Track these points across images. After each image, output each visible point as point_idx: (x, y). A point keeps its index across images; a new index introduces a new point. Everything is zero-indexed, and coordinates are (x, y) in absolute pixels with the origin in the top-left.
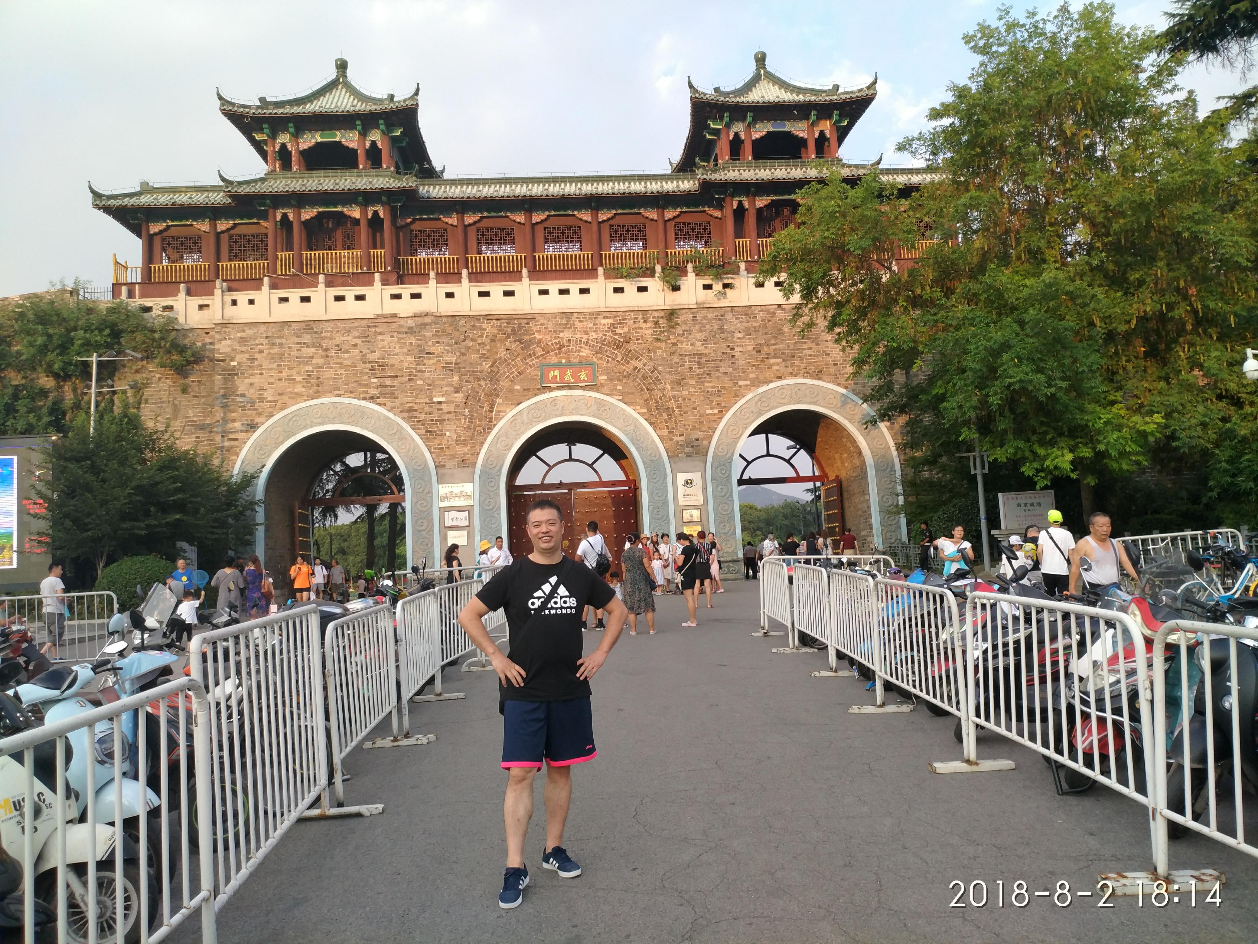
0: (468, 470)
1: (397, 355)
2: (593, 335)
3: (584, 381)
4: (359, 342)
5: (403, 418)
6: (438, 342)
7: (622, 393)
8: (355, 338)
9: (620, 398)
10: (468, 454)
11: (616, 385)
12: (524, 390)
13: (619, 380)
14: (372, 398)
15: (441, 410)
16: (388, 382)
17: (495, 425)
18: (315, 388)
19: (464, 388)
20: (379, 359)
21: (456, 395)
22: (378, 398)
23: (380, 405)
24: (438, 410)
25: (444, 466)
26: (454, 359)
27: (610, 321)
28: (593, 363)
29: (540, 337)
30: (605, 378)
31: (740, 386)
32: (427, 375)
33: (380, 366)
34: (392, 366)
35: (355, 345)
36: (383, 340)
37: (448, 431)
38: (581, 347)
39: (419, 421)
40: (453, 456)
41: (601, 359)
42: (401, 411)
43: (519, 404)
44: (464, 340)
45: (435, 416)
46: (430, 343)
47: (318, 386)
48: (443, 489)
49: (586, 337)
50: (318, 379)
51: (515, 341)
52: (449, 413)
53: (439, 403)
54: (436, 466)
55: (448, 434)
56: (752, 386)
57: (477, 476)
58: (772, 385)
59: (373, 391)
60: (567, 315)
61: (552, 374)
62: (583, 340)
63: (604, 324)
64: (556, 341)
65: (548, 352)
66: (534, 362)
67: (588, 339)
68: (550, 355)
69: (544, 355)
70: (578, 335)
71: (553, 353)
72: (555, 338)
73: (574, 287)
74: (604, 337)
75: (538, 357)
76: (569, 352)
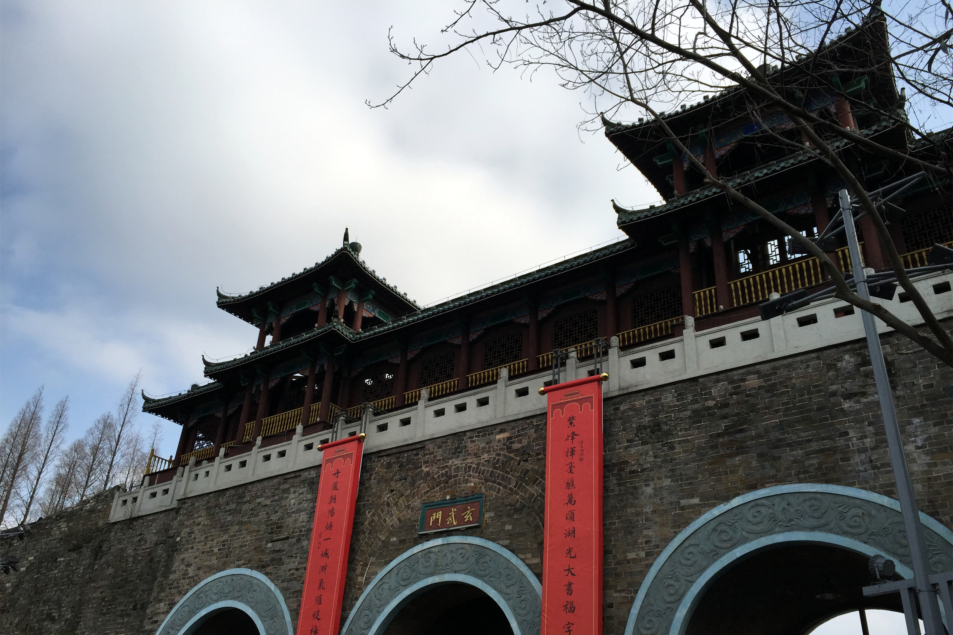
2: (486, 456)
3: (469, 522)
4: (269, 502)
5: (282, 590)
7: (510, 535)
9: (507, 542)
11: (504, 524)
12: (400, 542)
13: (509, 515)
14: (263, 567)
16: (280, 546)
18: (223, 560)
20: (278, 519)
22: (268, 566)
23: (267, 574)
27: (506, 435)
28: (481, 496)
29: (428, 469)
30: (492, 514)
31: (682, 508)
33: (278, 528)
34: (287, 526)
36: (287, 498)
38: (470, 476)
39: (293, 593)
41: (491, 488)
42: (282, 582)
47: (227, 557)
49: (476, 460)
50: (229, 549)
51: (400, 480)
56: (705, 505)
58: (736, 502)
59: (266, 558)
60: (458, 436)
61: (434, 518)
62: (473, 465)
63: (499, 441)
64: (444, 472)
65: (433, 488)
66: (416, 504)
67: (478, 464)
68: (434, 492)
69: (428, 492)
70: (469, 461)
71: (438, 488)
72: (444, 468)
73: (471, 400)
74: (497, 458)
75: (422, 496)
76: (455, 484)
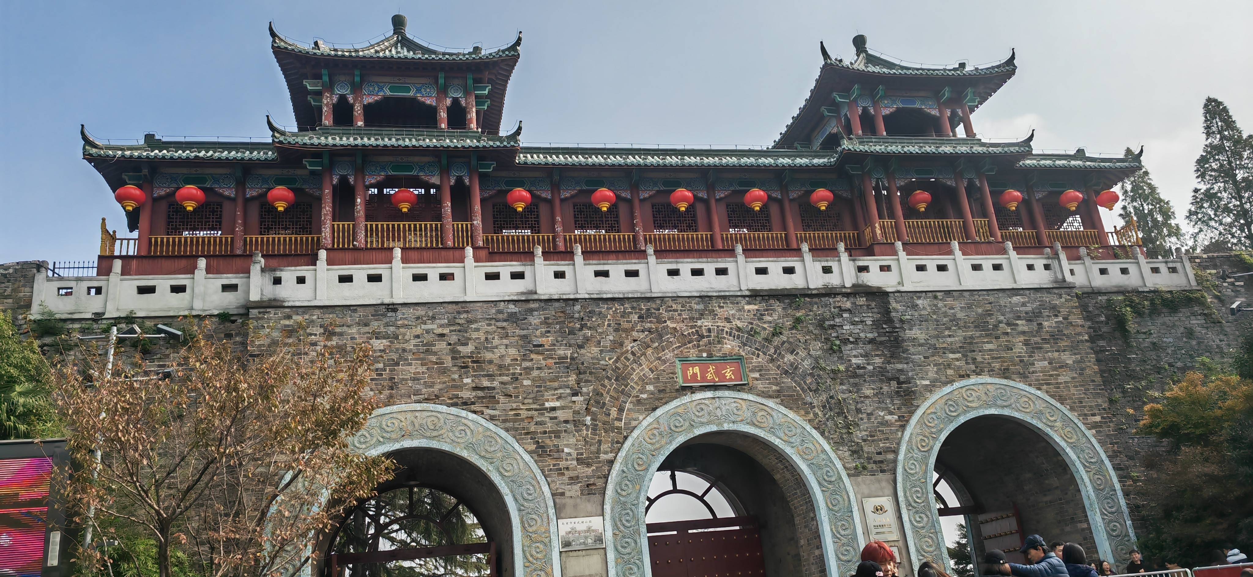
0: (598, 497)
1: (496, 347)
2: (737, 323)
3: (731, 380)
4: (446, 331)
5: (507, 430)
6: (549, 332)
7: (780, 395)
8: (441, 326)
10: (593, 476)
12: (660, 391)
14: (465, 404)
15: (556, 418)
16: (486, 383)
17: (626, 438)
18: (387, 392)
19: (584, 390)
20: (471, 352)
21: (574, 399)
22: (473, 403)
23: (475, 412)
24: (551, 418)
25: (563, 494)
26: (569, 353)
27: (754, 307)
28: (740, 358)
29: (674, 325)
30: (758, 375)
31: (920, 387)
32: (535, 373)
33: (473, 362)
34: (491, 362)
35: (442, 335)
36: (477, 330)
37: (567, 446)
38: (724, 338)
39: (527, 434)
40: (574, 480)
41: (749, 352)
42: (505, 421)
43: (654, 409)
44: (581, 329)
45: (550, 426)
46: (538, 333)
47: (392, 388)
48: (565, 526)
49: (728, 325)
50: (391, 379)
51: (643, 331)
52: (566, 422)
53: (553, 409)
54: (553, 495)
55: (566, 450)
56: (934, 386)
57: (607, 507)
58: (957, 385)
59: (466, 394)
60: (704, 298)
61: (691, 372)
62: (726, 329)
63: (749, 311)
64: (694, 330)
65: (686, 344)
66: (668, 357)
67: (731, 328)
68: (687, 348)
69: (680, 347)
70: (719, 324)
71: (691, 345)
72: (692, 327)
73: (709, 267)
74: (750, 326)
75: (673, 350)
76: (710, 343)
